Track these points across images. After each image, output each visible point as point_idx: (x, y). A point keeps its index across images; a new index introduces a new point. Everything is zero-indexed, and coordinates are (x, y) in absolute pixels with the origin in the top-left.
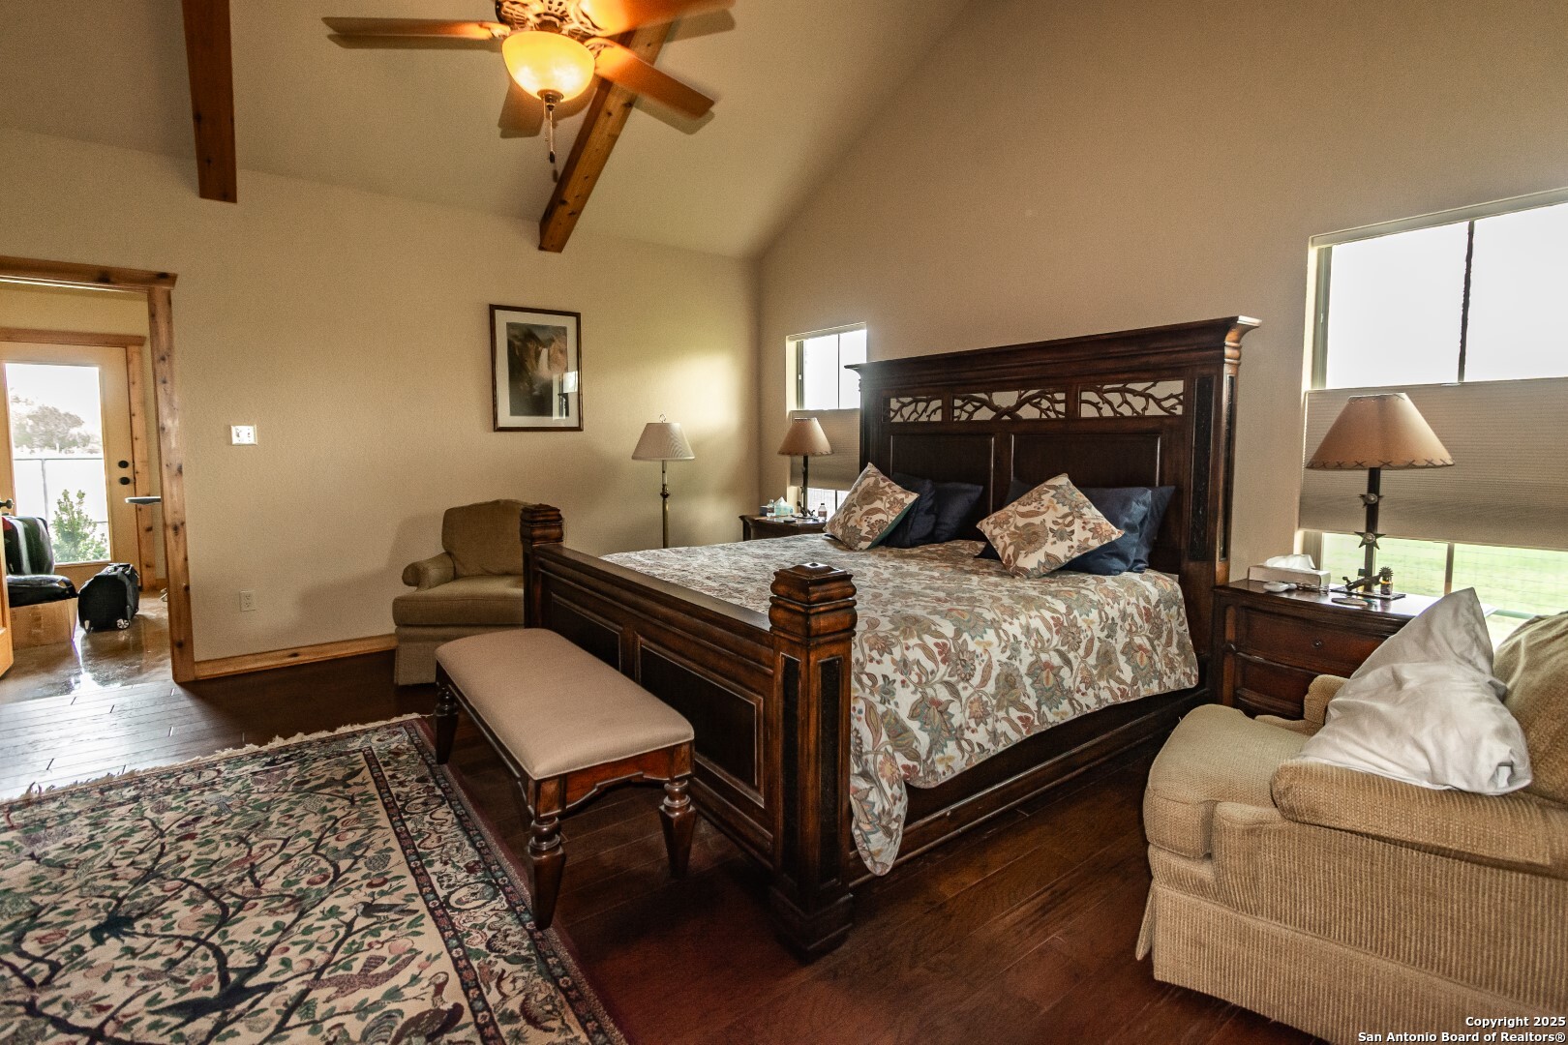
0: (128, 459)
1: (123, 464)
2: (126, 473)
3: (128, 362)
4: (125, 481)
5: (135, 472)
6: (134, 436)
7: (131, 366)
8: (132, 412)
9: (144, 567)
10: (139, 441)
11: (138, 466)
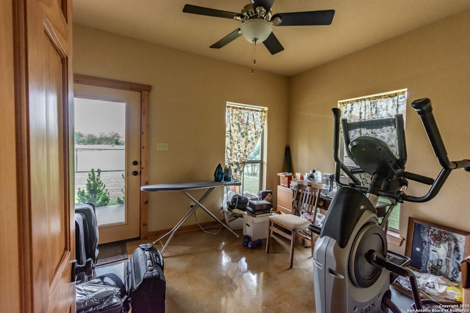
0: (138, 160)
1: (135, 163)
2: (136, 168)
3: (142, 101)
4: (135, 173)
5: (141, 168)
6: (142, 147)
7: (143, 103)
8: (142, 131)
9: (142, 225)
10: (144, 149)
11: (143, 165)
